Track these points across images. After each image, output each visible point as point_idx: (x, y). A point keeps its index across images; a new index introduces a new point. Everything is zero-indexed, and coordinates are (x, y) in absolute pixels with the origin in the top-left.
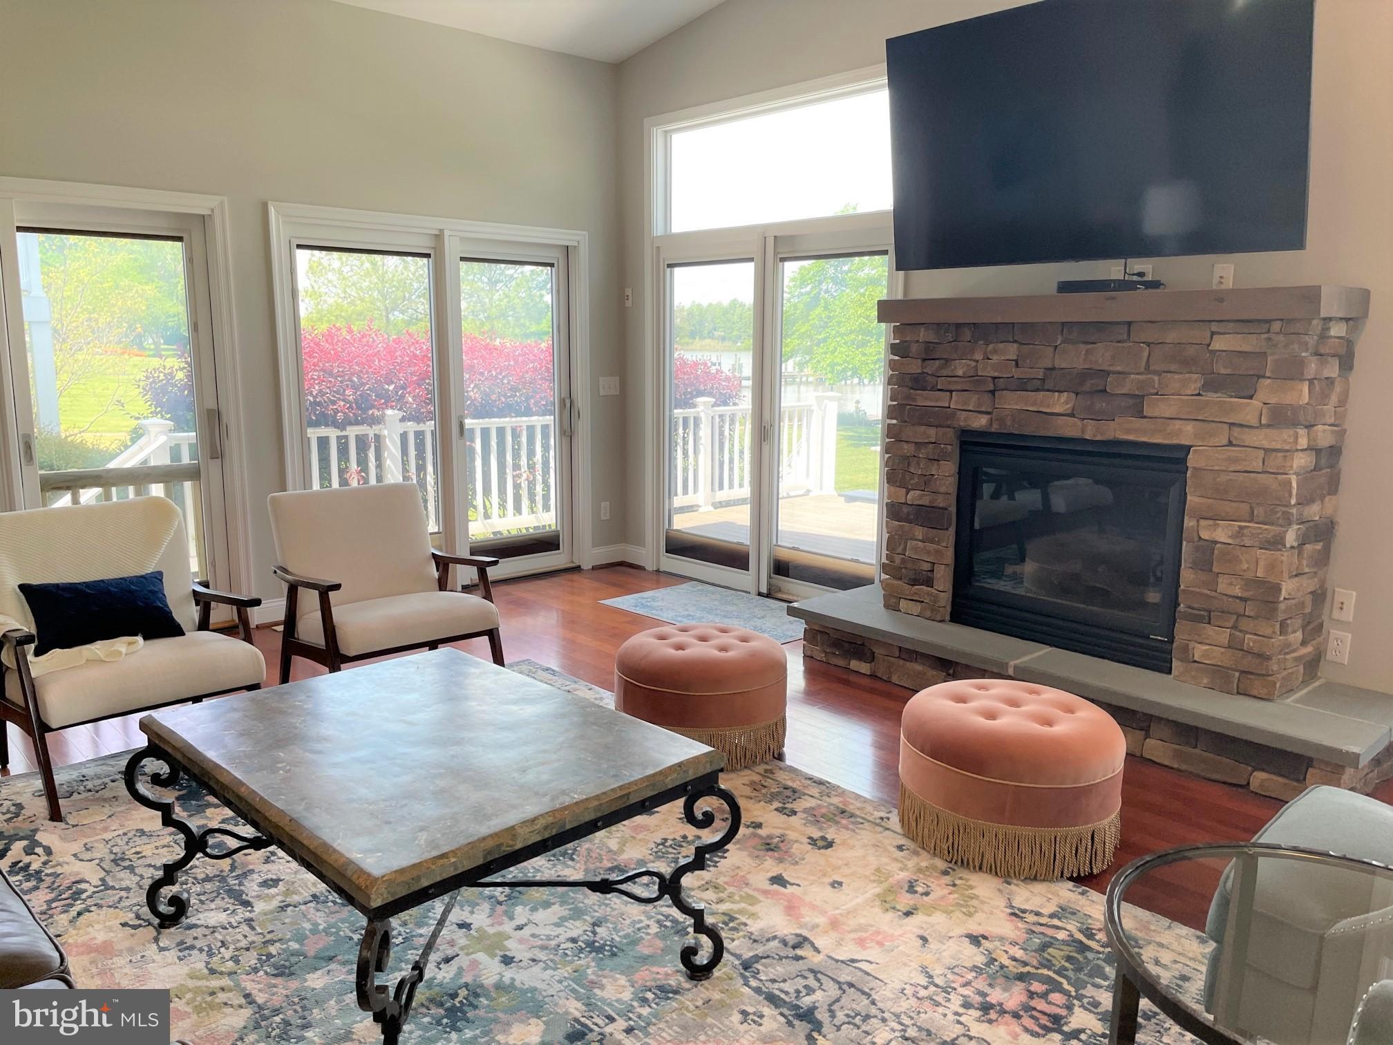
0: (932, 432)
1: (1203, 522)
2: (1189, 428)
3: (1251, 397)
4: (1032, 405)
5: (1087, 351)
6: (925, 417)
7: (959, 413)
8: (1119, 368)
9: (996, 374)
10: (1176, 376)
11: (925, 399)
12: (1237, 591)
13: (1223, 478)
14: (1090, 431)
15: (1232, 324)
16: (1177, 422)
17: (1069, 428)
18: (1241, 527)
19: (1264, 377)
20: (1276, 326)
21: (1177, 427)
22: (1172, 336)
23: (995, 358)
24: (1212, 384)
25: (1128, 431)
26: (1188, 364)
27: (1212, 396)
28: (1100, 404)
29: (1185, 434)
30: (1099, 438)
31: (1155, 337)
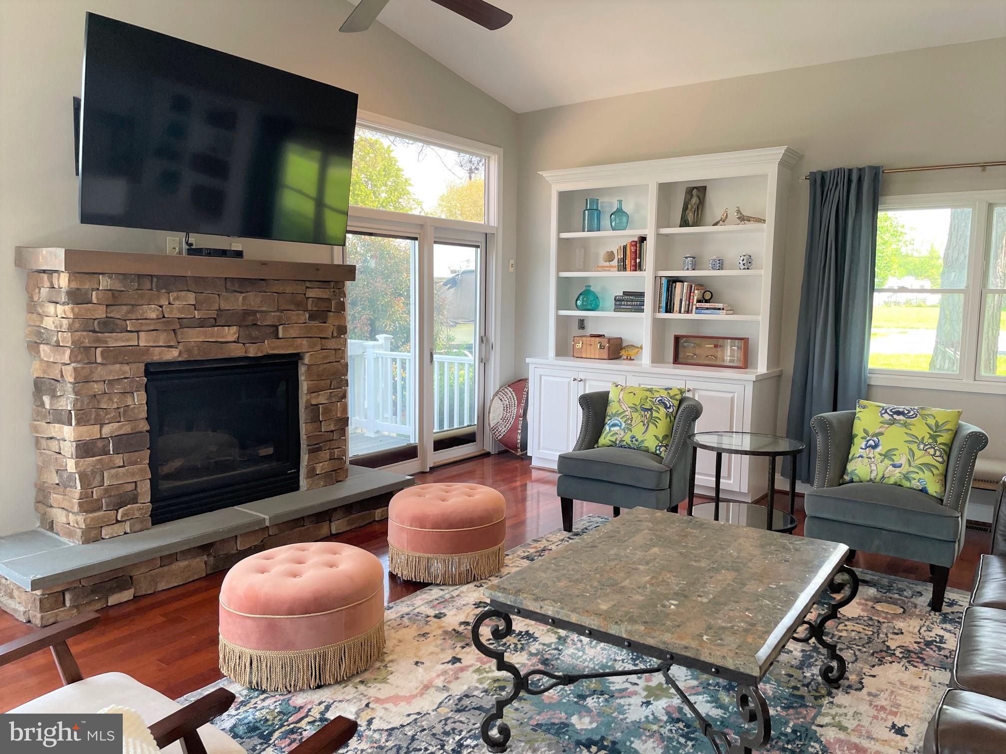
0: (126, 368)
1: (312, 395)
2: (303, 342)
3: (325, 323)
4: (210, 337)
5: (244, 298)
7: (152, 349)
8: (264, 309)
10: (294, 313)
11: (116, 341)
12: (332, 428)
13: (321, 368)
14: (253, 351)
15: (318, 283)
16: (298, 339)
17: (237, 351)
18: (330, 393)
19: (330, 311)
20: (331, 284)
21: (299, 342)
22: (289, 289)
23: (177, 304)
24: (312, 317)
25: (274, 349)
26: (297, 305)
27: (313, 323)
28: (255, 333)
29: (303, 346)
30: (260, 354)
31: (281, 290)
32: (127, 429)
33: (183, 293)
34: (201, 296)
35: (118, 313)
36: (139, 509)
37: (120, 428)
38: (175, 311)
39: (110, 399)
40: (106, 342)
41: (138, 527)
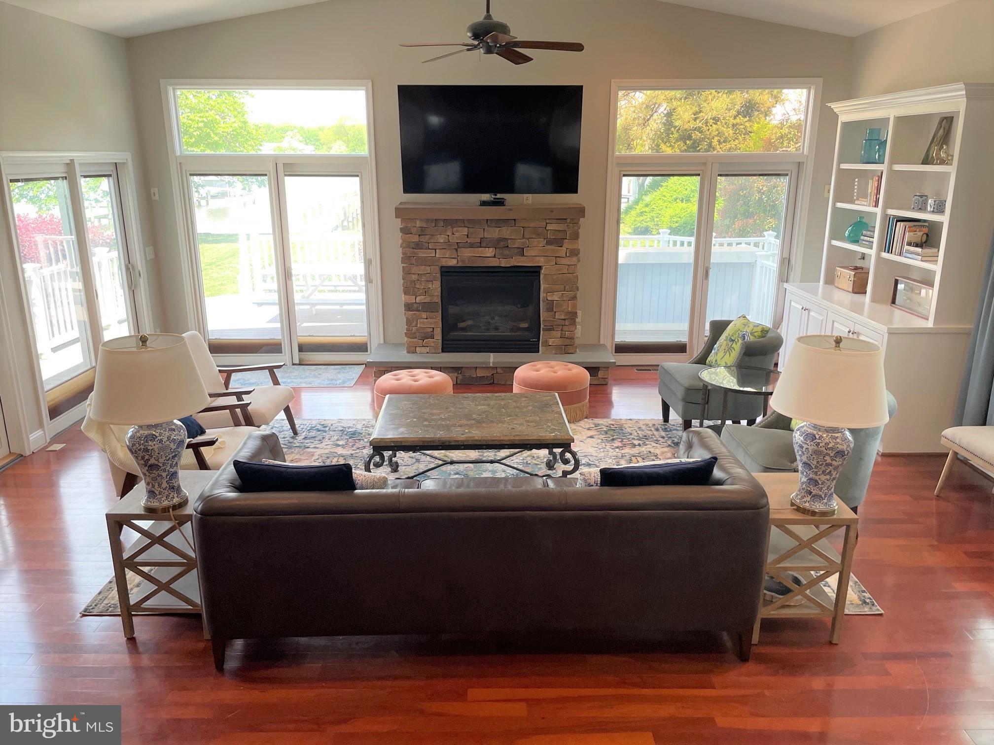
0: (428, 268)
1: (549, 294)
2: (542, 259)
3: (561, 247)
4: (477, 254)
5: (499, 231)
6: (424, 262)
7: (442, 259)
8: (513, 237)
9: (459, 241)
10: (536, 240)
11: (422, 254)
12: (563, 317)
13: (555, 277)
14: (504, 263)
15: (554, 220)
16: (537, 257)
17: (494, 263)
18: (563, 294)
19: (566, 239)
20: (568, 221)
21: (538, 259)
22: (532, 225)
23: (457, 234)
24: (549, 242)
25: (519, 262)
26: (539, 235)
27: (549, 247)
28: (506, 252)
29: (540, 261)
30: (508, 266)
31: (526, 225)
32: (428, 300)
33: (460, 229)
34: (471, 230)
35: (424, 239)
36: (434, 342)
37: (425, 299)
38: (455, 239)
39: (421, 284)
40: (418, 254)
41: (433, 351)
